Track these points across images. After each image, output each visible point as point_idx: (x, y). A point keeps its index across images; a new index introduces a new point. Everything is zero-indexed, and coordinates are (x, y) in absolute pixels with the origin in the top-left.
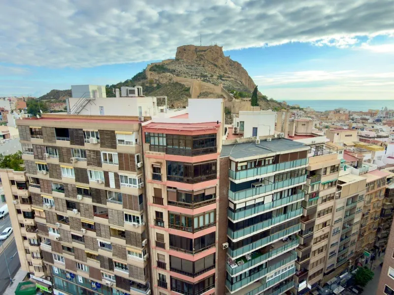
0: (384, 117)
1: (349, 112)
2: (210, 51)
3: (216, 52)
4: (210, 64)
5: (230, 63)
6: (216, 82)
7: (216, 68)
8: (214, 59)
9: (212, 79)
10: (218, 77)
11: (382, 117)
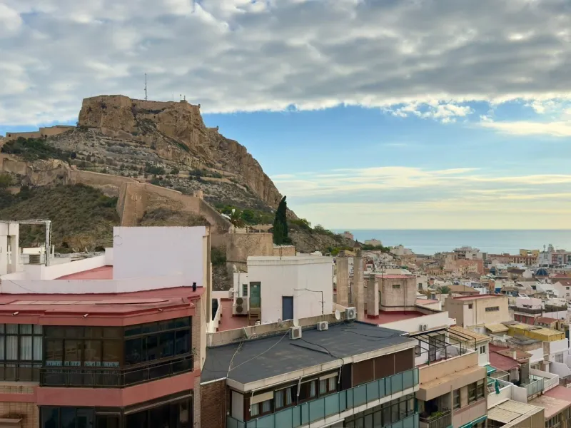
0: (551, 266)
1: (484, 254)
2: (170, 113)
3: (184, 117)
4: (170, 143)
5: (218, 143)
6: (187, 185)
7: (186, 153)
8: (179, 132)
9: (175, 178)
10: (191, 173)
11: (546, 266)
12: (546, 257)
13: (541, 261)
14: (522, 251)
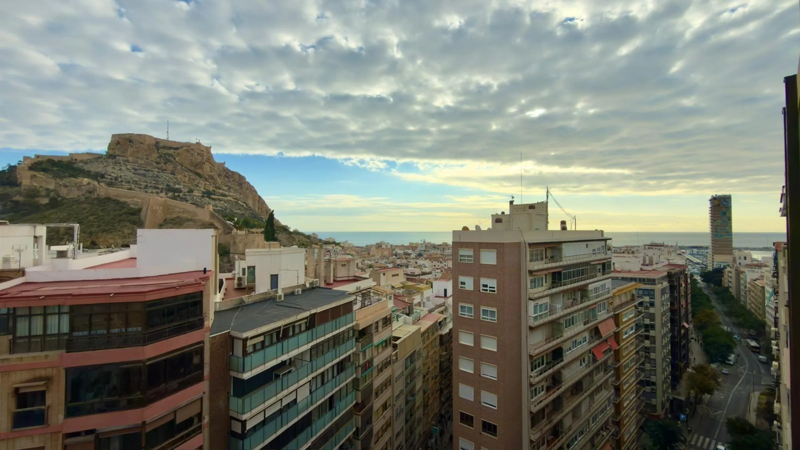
0: (424, 251)
1: (392, 245)
2: (187, 150)
3: (198, 154)
4: (186, 171)
5: (225, 173)
6: (200, 201)
7: (199, 178)
8: (194, 164)
9: (190, 195)
10: (203, 193)
11: (422, 251)
12: (422, 247)
13: (419, 249)
14: (410, 243)
